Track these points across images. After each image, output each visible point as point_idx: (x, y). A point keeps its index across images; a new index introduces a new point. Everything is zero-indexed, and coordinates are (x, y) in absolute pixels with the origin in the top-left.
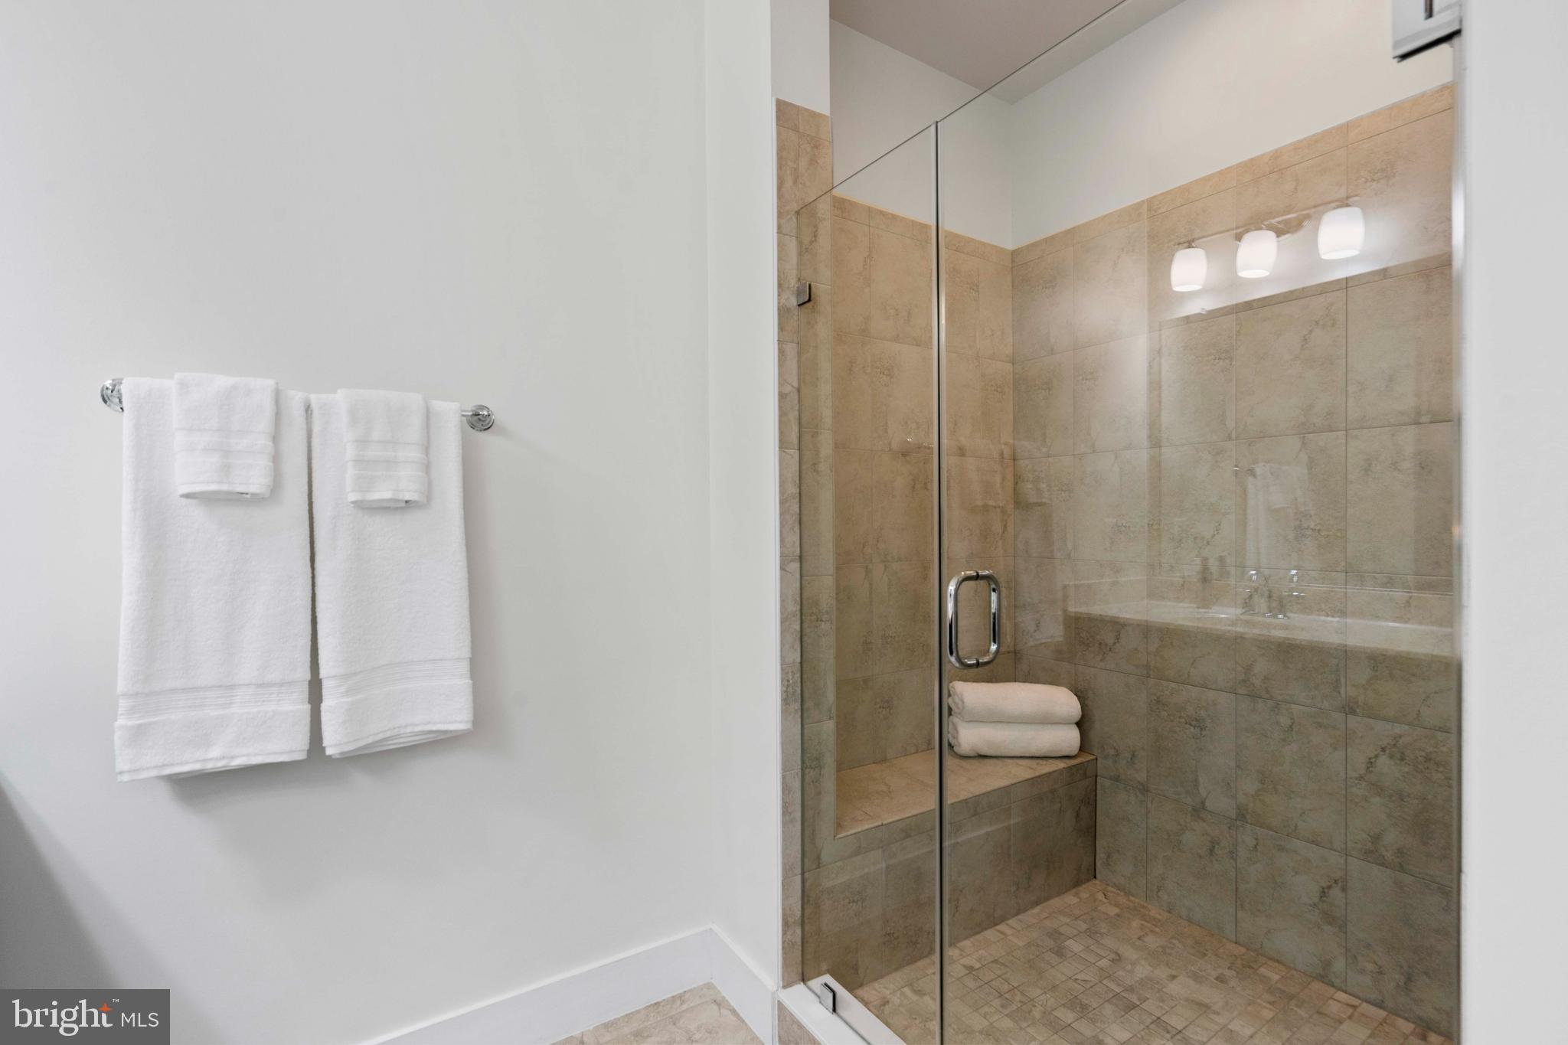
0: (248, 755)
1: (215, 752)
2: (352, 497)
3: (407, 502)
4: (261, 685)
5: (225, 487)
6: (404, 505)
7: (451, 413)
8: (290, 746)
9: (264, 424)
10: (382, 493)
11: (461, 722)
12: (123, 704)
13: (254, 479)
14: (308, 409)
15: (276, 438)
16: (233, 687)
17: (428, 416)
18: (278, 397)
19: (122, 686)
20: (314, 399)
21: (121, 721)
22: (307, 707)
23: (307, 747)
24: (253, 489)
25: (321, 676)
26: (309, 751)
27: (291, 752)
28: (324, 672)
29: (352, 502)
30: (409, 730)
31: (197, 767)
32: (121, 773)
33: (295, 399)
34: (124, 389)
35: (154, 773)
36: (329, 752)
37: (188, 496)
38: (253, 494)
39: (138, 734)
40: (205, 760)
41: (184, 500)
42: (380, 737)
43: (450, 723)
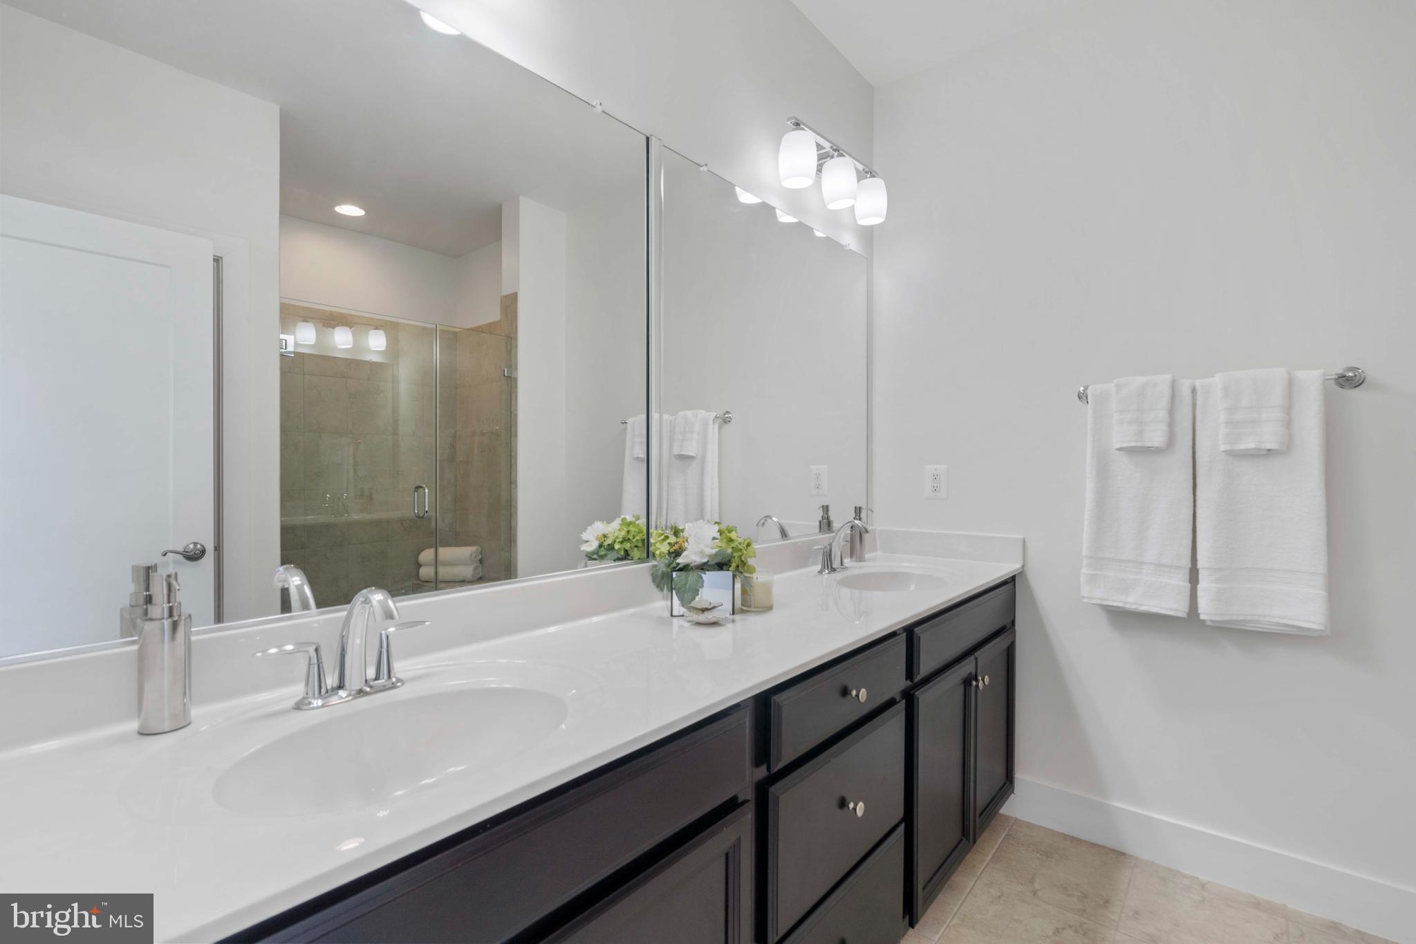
0: (1150, 606)
1: (1131, 599)
2: (1223, 448)
3: (1269, 450)
4: (1159, 565)
5: (1139, 444)
6: (1266, 452)
7: (1312, 380)
8: (1172, 603)
9: (1164, 403)
10: (1248, 444)
11: (1314, 623)
12: (1085, 562)
13: (1156, 437)
14: (1194, 391)
15: (1171, 412)
16: (1142, 563)
17: (1290, 385)
18: (1174, 385)
19: (1085, 552)
20: (1198, 383)
21: (1084, 570)
22: (1188, 585)
23: (1187, 610)
24: (1156, 444)
25: (1198, 567)
26: (1188, 614)
27: (1176, 610)
28: (1200, 565)
29: (1223, 451)
30: (1267, 619)
31: (1121, 605)
32: (1083, 597)
33: (1185, 385)
34: (1089, 392)
35: (1099, 602)
36: (1202, 617)
37: (1119, 449)
38: (1156, 448)
39: (1092, 579)
40: (1126, 603)
41: (1118, 452)
42: (1249, 618)
43: (1304, 621)
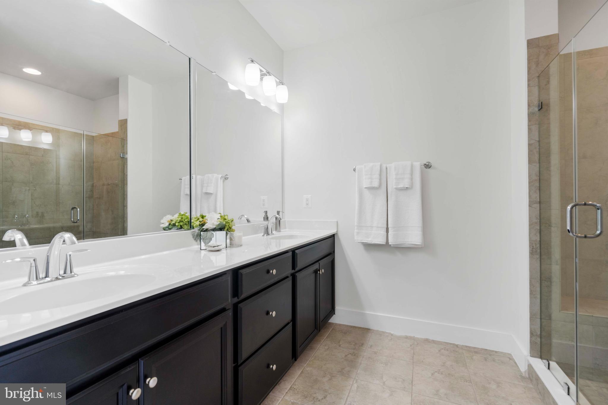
0: (375, 241)
1: (370, 239)
2: (394, 187)
3: (407, 188)
4: (377, 227)
5: (371, 186)
6: (406, 188)
7: (418, 165)
8: (381, 241)
9: (378, 172)
10: (401, 186)
11: (419, 242)
12: (356, 227)
13: (376, 184)
14: (387, 168)
15: (380, 175)
16: (372, 227)
17: (412, 166)
18: (381, 166)
19: (355, 225)
20: (388, 165)
21: (356, 231)
22: (386, 233)
23: (386, 242)
24: (376, 186)
25: (389, 227)
26: (386, 243)
28: (389, 226)
29: (395, 188)
30: (408, 243)
31: (367, 242)
32: (355, 240)
33: (384, 166)
34: (356, 168)
35: (360, 241)
36: (390, 244)
37: (366, 188)
38: (376, 187)
39: (358, 233)
40: (368, 241)
41: (365, 189)
42: (402, 243)
43: (417, 242)
